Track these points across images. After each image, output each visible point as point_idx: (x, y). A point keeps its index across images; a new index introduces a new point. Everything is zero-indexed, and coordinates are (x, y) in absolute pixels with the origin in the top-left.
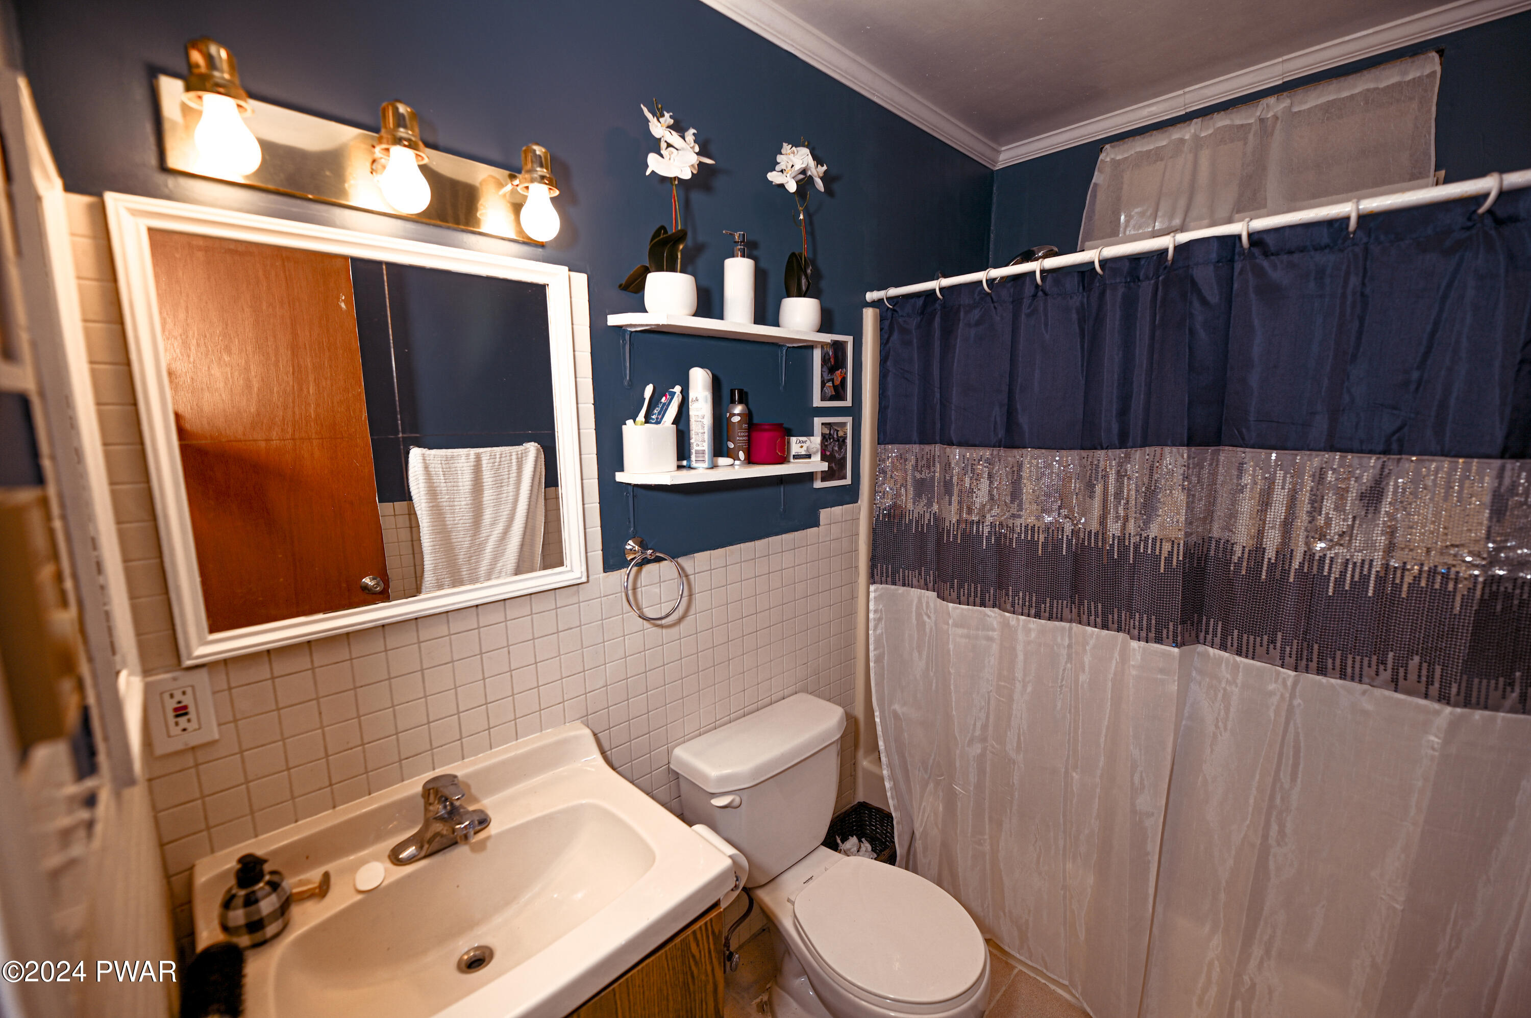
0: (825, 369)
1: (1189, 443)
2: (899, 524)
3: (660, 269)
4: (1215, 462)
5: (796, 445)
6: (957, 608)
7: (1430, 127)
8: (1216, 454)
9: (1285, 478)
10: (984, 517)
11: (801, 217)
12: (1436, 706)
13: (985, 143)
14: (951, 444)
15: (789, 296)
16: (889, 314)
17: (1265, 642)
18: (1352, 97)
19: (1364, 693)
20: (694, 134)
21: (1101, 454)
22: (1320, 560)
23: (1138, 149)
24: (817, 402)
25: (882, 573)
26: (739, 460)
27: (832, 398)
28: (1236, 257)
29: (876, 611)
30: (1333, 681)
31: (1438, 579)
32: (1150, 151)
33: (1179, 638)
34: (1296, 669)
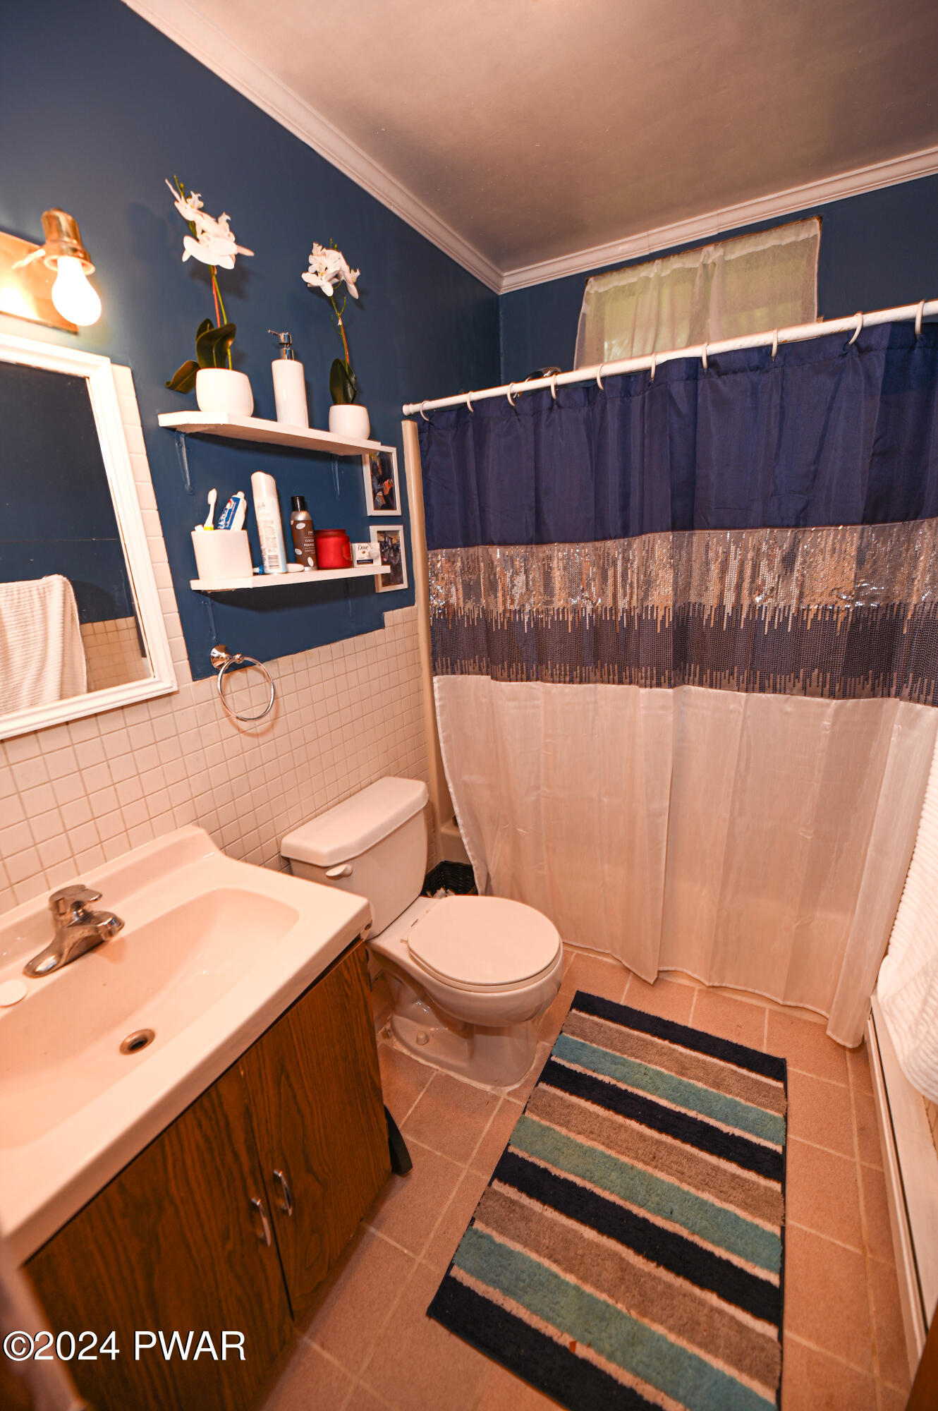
0: (375, 479)
1: (673, 528)
2: (453, 621)
3: (210, 365)
4: (690, 543)
5: (359, 551)
6: (509, 685)
7: (814, 281)
8: (691, 536)
9: (736, 550)
10: (524, 606)
11: (340, 323)
12: (827, 701)
13: (490, 267)
14: (492, 543)
15: (336, 403)
16: (426, 426)
17: (727, 675)
18: (764, 251)
19: (786, 701)
20: (228, 221)
21: (609, 543)
22: (759, 610)
23: (616, 284)
24: (371, 511)
25: (442, 665)
26: (309, 566)
27: (383, 508)
28: (699, 376)
29: (440, 699)
30: (769, 695)
31: (828, 614)
32: (624, 286)
33: (672, 681)
34: (747, 691)
